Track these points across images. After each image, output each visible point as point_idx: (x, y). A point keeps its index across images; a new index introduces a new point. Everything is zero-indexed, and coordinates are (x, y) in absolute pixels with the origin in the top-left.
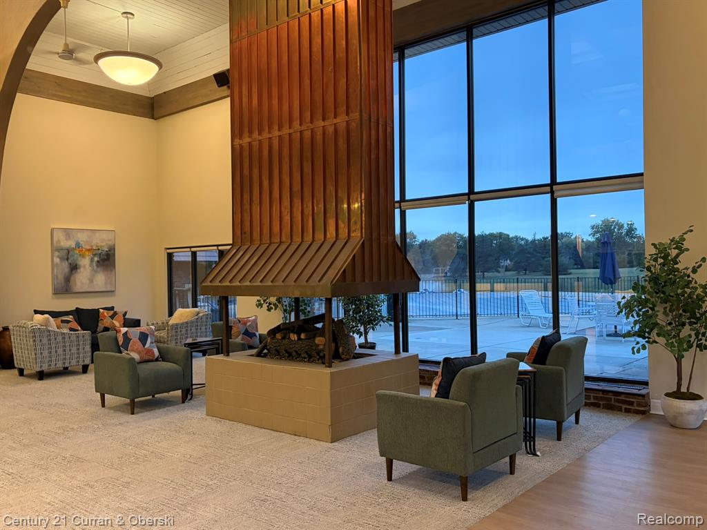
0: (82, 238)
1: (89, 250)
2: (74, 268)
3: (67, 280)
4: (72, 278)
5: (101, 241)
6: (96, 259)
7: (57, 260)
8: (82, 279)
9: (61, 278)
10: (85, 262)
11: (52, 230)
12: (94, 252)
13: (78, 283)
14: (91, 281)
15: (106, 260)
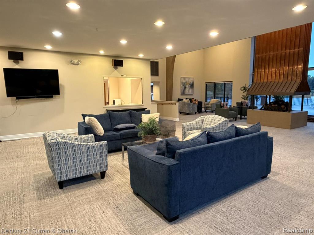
0: (187, 80)
1: (188, 83)
2: (185, 88)
3: (184, 91)
4: (185, 91)
5: (191, 81)
6: (190, 85)
7: (182, 86)
8: (187, 91)
9: (183, 91)
10: (187, 86)
11: (181, 78)
12: (190, 83)
13: (186, 92)
14: (189, 91)
15: (192, 86)
